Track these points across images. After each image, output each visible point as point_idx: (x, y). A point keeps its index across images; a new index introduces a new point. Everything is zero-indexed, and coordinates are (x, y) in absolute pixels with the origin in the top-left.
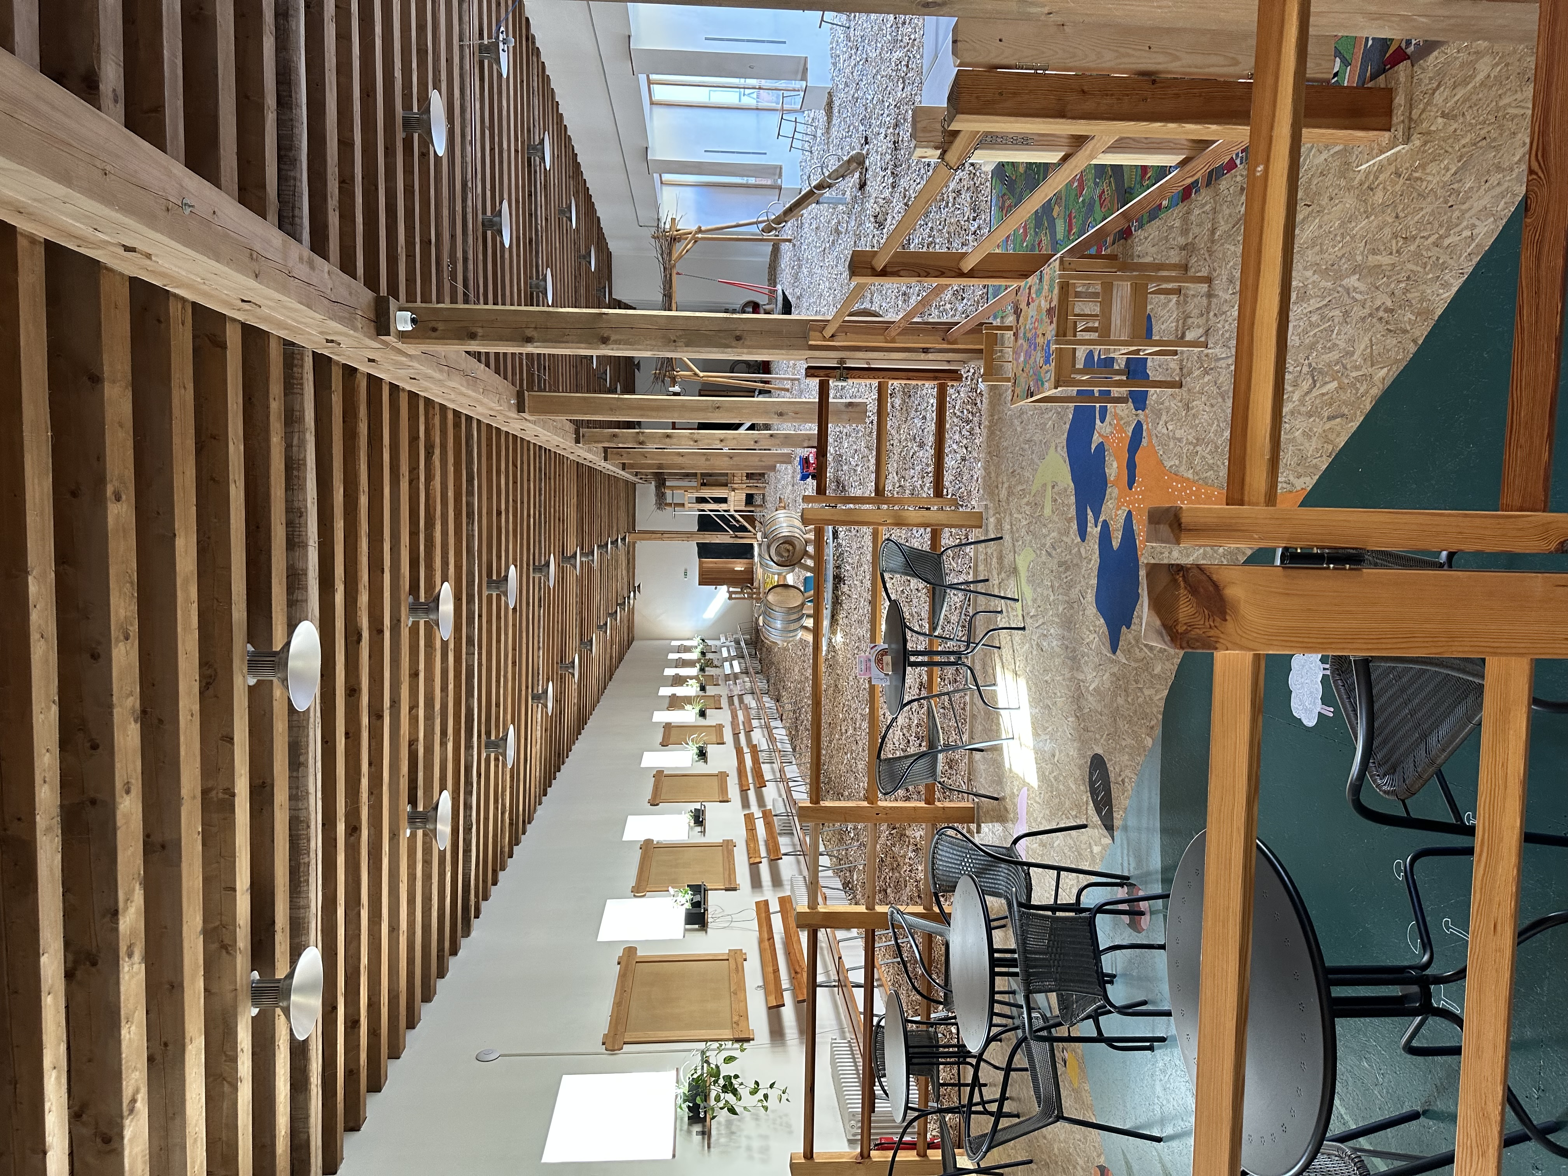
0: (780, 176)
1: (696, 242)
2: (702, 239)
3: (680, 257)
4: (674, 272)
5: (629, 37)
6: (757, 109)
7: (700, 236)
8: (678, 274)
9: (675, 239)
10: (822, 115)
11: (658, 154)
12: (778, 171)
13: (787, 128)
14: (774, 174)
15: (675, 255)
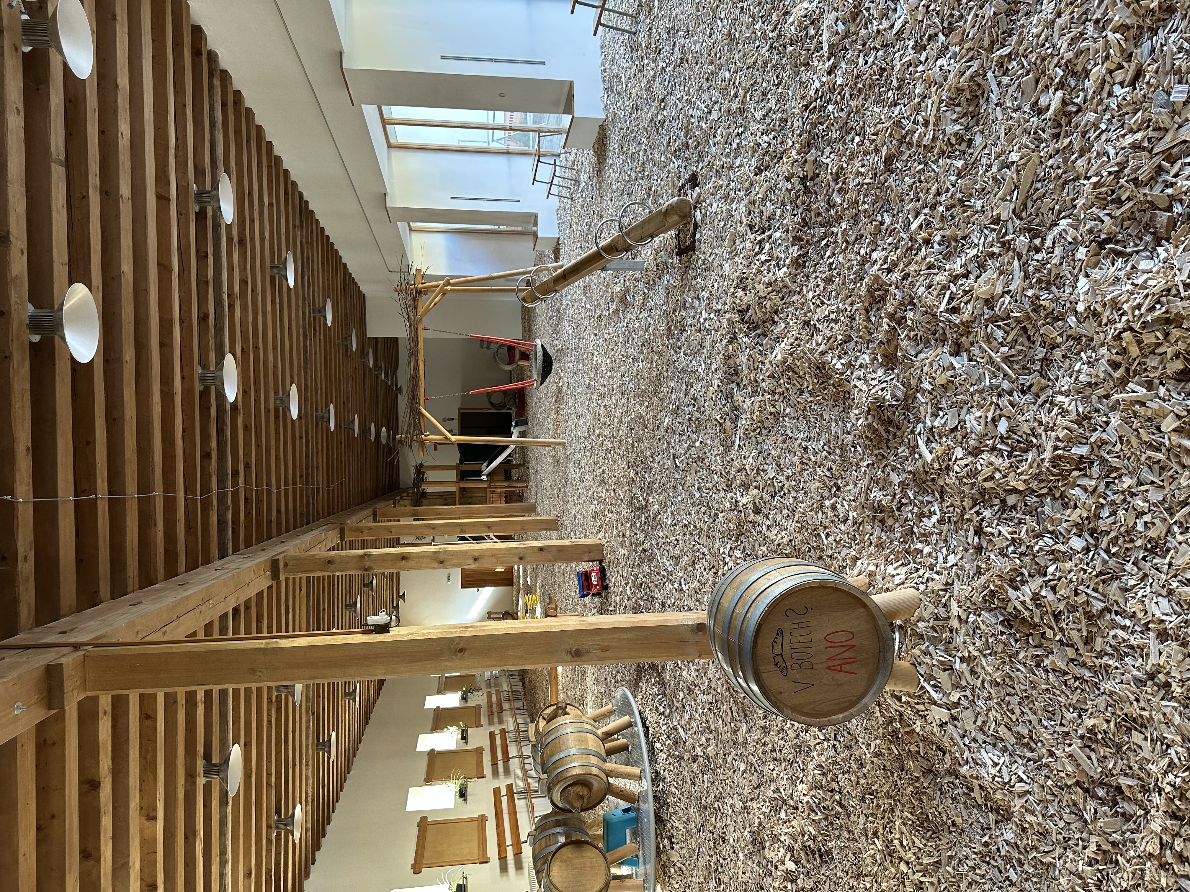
0: (535, 224)
1: (444, 294)
2: (451, 290)
3: (428, 310)
4: (421, 327)
5: (341, 53)
6: (508, 153)
7: (449, 288)
8: (425, 329)
9: (420, 292)
10: (588, 157)
11: (397, 201)
12: (534, 218)
13: (545, 172)
14: (529, 223)
15: (421, 310)
